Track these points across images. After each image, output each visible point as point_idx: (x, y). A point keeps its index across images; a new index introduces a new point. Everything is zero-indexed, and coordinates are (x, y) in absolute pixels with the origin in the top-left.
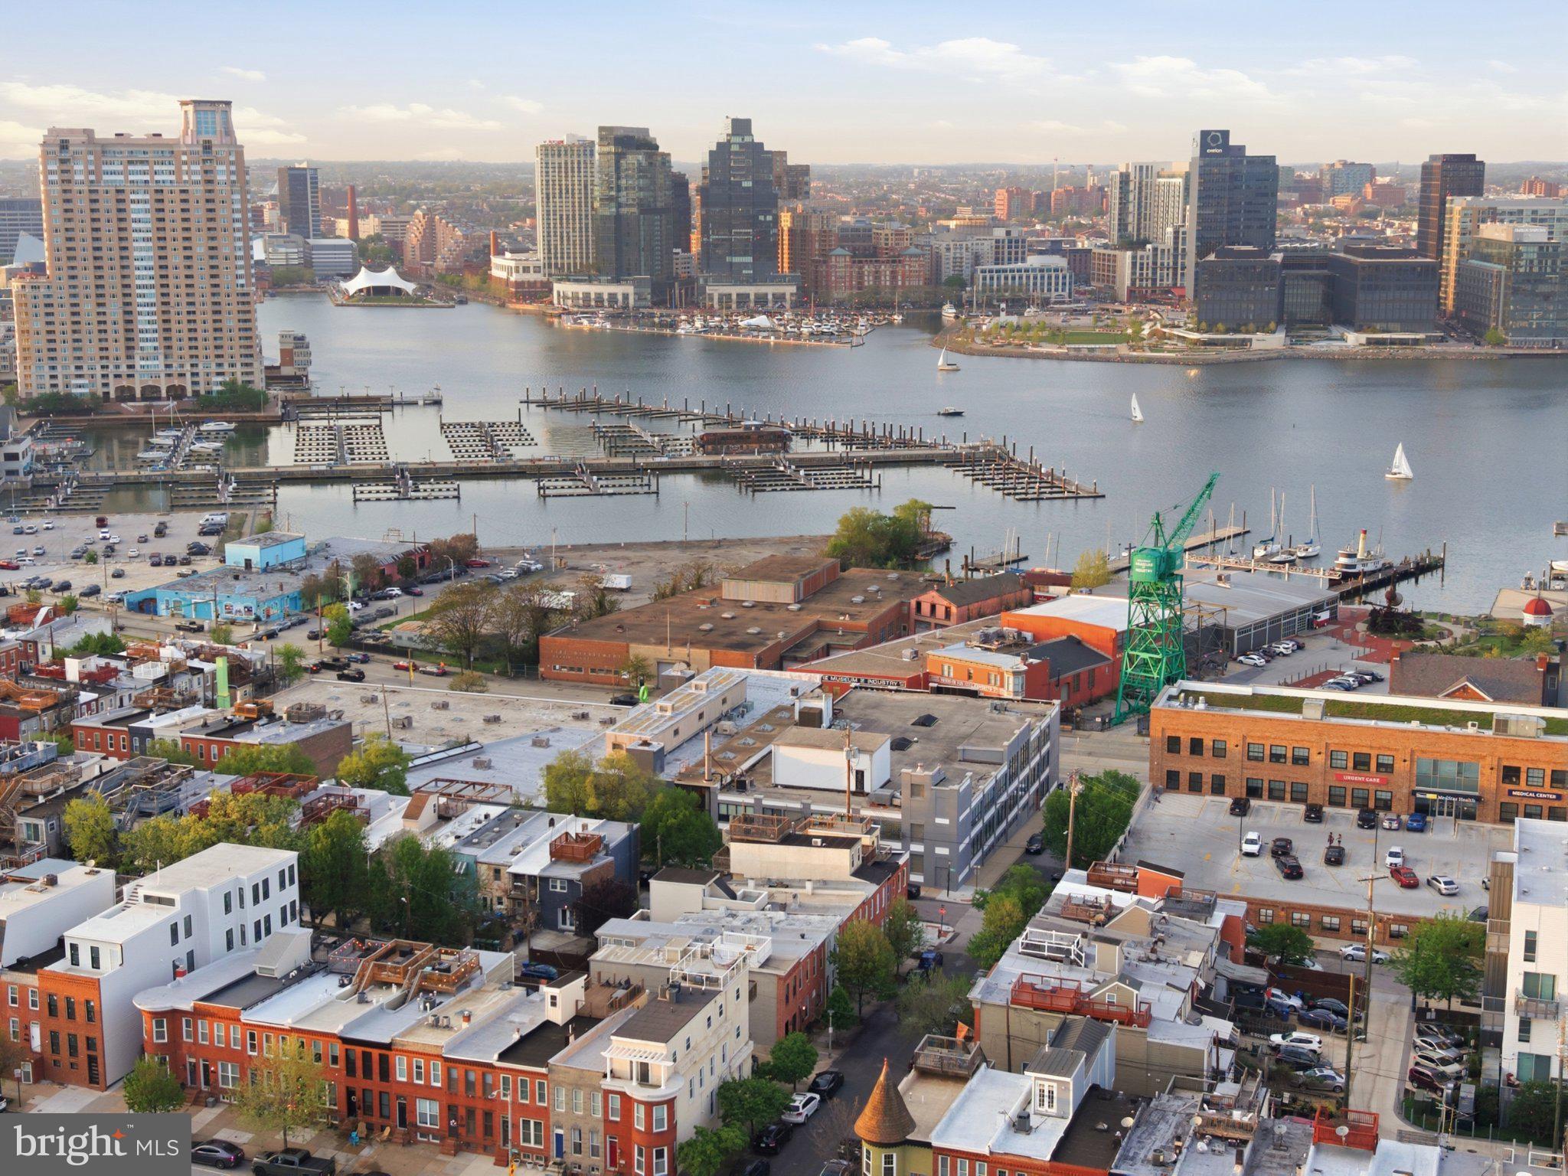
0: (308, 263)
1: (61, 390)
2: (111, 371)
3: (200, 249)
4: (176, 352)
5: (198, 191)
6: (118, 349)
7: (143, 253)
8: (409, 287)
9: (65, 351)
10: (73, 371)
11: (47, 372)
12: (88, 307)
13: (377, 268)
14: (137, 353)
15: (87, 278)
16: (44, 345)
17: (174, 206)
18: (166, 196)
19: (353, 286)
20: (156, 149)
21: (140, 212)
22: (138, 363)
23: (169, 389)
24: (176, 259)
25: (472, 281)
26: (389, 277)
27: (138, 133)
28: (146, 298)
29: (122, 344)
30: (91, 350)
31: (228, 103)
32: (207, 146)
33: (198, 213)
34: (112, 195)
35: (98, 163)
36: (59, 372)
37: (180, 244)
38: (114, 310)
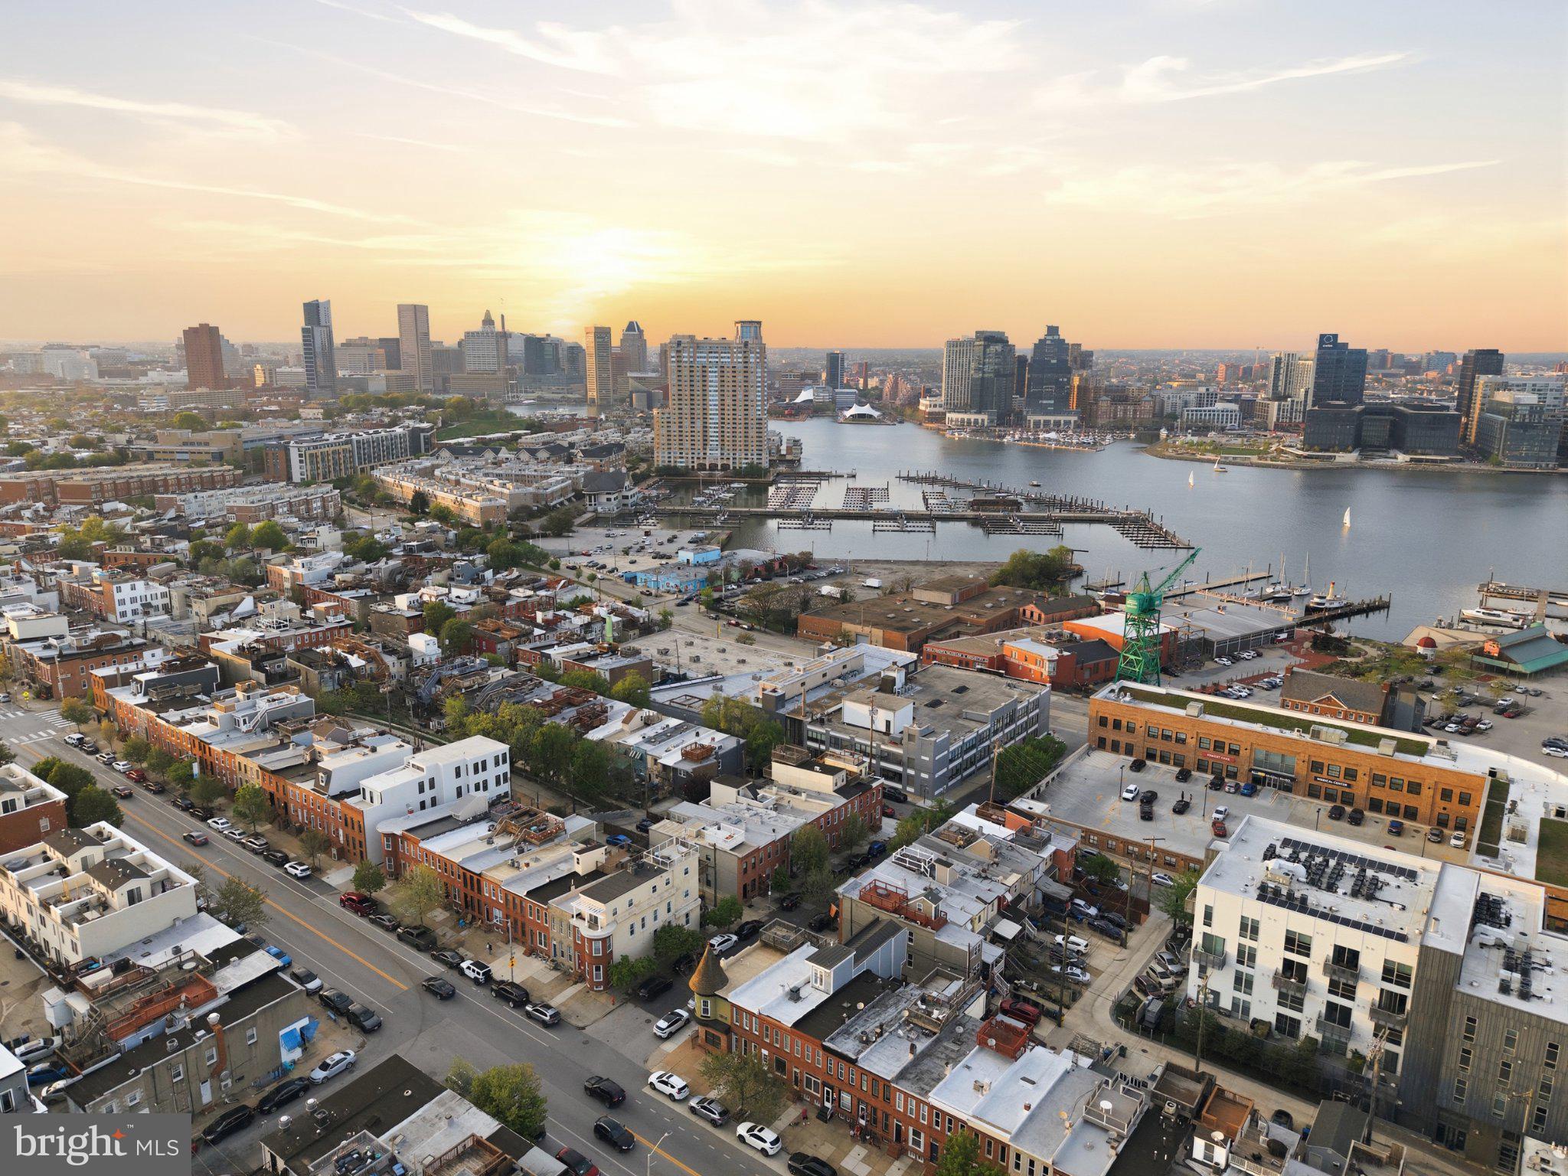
0: (834, 401)
1: (672, 464)
2: (696, 456)
3: (740, 396)
4: (726, 447)
5: (740, 367)
6: (699, 445)
7: (713, 398)
8: (876, 414)
9: (675, 446)
10: (678, 455)
11: (666, 455)
12: (687, 423)
13: (861, 404)
14: (708, 447)
15: (686, 409)
16: (666, 442)
17: (728, 375)
18: (726, 370)
19: (848, 413)
20: (723, 346)
21: (713, 378)
22: (708, 452)
23: (722, 465)
24: (729, 401)
25: (908, 411)
26: (867, 409)
27: (715, 338)
28: (714, 419)
29: (701, 442)
30: (687, 445)
31: (759, 323)
32: (746, 344)
33: (740, 377)
34: (700, 369)
35: (694, 352)
36: (672, 455)
37: (731, 393)
38: (699, 424)
